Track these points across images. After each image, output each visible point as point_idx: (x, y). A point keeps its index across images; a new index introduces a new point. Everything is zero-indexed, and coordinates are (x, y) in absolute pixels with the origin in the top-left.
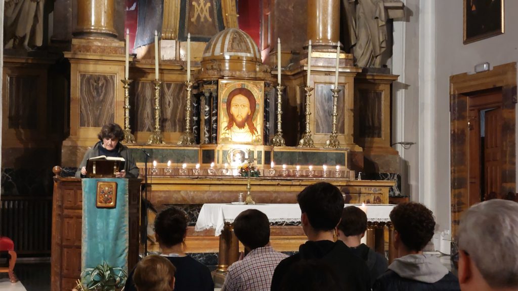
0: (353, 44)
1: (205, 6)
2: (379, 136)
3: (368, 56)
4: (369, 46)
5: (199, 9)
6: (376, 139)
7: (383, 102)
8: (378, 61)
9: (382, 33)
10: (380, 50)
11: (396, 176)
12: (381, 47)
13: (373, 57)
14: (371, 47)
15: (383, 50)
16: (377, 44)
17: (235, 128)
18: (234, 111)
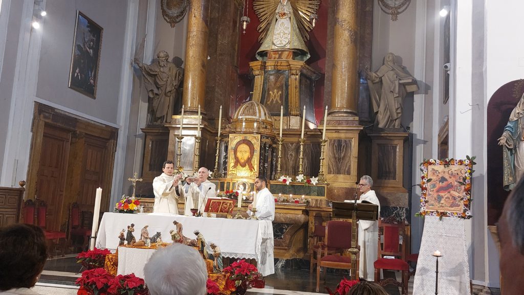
0: (375, 111)
1: (277, 93)
2: (394, 178)
3: (386, 120)
4: (387, 112)
5: (273, 96)
6: (391, 181)
7: (397, 153)
8: (397, 123)
9: (398, 102)
10: (397, 115)
11: (404, 209)
12: (398, 113)
13: (391, 120)
14: (388, 113)
15: (400, 115)
16: (394, 110)
17: (239, 167)
18: (239, 155)
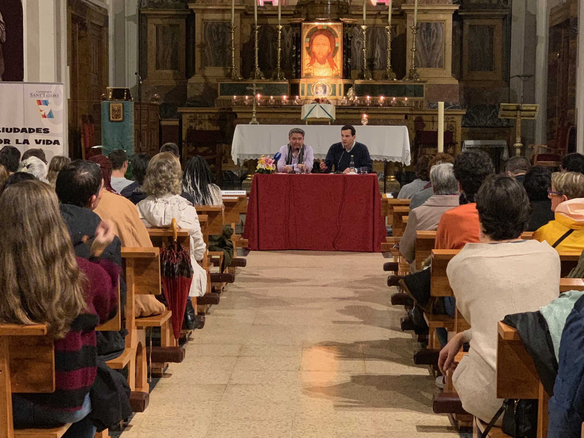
2: (491, 69)
6: (488, 73)
17: (317, 64)
18: (315, 49)
